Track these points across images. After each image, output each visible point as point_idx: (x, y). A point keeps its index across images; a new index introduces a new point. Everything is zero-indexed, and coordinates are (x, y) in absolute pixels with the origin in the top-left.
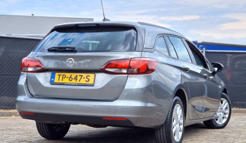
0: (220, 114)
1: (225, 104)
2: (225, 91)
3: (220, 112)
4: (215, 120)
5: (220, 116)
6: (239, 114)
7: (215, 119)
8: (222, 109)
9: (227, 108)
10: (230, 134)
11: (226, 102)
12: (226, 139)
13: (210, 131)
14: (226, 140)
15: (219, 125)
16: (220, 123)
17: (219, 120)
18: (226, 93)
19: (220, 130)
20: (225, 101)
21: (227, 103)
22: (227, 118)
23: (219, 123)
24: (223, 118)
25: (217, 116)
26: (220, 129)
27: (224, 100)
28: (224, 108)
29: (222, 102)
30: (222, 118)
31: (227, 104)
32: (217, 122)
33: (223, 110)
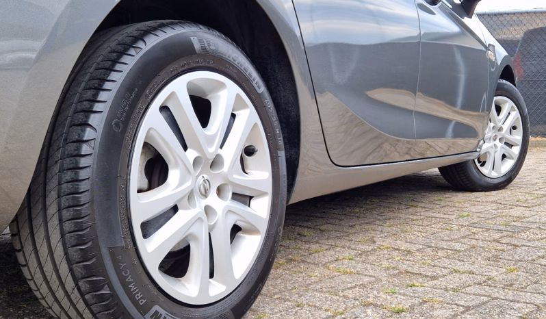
0: (491, 147)
1: (510, 115)
2: (507, 73)
3: (495, 140)
4: (478, 165)
5: (492, 152)
6: (542, 149)
7: (476, 161)
8: (500, 129)
9: (514, 128)
10: (527, 213)
11: (512, 109)
12: (516, 242)
13: (460, 198)
14: (516, 246)
15: (489, 180)
16: (494, 174)
17: (489, 164)
18: (512, 80)
19: (494, 195)
20: (507, 105)
21: (515, 110)
22: (516, 158)
23: (490, 172)
24: (504, 156)
25: (482, 152)
26: (494, 193)
27: (506, 102)
28: (506, 126)
29: (499, 110)
30: (498, 157)
31: (515, 114)
32: (485, 170)
33: (503, 132)
